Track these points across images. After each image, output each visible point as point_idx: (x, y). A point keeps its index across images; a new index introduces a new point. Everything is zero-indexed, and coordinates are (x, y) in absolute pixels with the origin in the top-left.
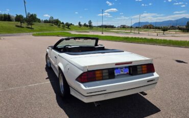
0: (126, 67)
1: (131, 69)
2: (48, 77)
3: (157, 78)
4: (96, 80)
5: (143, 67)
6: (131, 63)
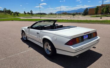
0: (87, 35)
1: (89, 35)
2: (28, 46)
3: (100, 39)
4: (76, 43)
5: (94, 33)
6: (89, 32)
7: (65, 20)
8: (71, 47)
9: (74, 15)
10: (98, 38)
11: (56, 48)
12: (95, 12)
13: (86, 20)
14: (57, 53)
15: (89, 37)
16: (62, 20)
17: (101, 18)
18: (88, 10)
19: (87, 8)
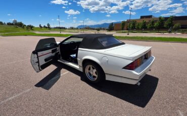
8: (134, 72)
11: (105, 72)
12: (121, 28)
14: (106, 79)
17: (128, 34)
18: (114, 25)
19: (112, 23)
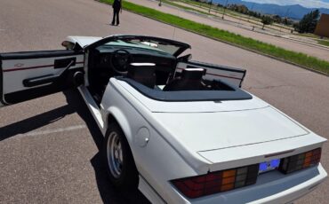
1: (286, 162)
4: (220, 191)
7: (233, 35)
9: (266, 21)
10: (318, 173)
13: (301, 54)
14: (140, 189)
15: (285, 166)
16: (222, 31)
18: (319, 19)
